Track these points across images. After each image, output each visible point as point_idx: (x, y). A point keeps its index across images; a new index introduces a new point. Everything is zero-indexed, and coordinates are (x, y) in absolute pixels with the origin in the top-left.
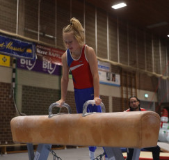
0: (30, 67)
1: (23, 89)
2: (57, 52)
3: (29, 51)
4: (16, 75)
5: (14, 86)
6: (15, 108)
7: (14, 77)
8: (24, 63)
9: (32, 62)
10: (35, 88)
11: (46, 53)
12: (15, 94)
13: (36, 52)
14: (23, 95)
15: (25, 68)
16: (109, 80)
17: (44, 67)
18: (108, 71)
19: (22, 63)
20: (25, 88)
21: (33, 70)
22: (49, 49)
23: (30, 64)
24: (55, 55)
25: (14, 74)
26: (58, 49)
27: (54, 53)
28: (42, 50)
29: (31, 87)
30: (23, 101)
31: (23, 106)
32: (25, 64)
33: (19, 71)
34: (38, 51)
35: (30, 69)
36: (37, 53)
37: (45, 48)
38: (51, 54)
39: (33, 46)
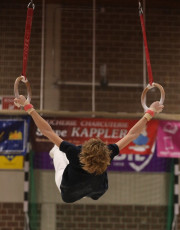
3: (16, 136)
7: (26, 189)
22: (73, 123)
25: (26, 184)
38: (80, 132)
39: (26, 125)
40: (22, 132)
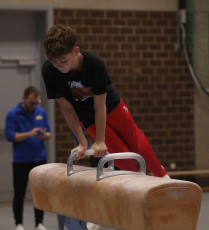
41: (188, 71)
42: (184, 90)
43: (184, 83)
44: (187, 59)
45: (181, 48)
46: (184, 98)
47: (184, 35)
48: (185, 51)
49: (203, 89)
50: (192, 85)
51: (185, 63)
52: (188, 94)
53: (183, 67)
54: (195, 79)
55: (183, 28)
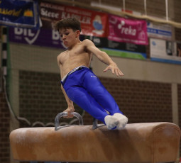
0: (31, 38)
1: (21, 77)
2: (76, 11)
3: (28, 13)
4: (8, 54)
5: (5, 73)
6: (8, 110)
7: (5, 57)
8: (20, 33)
9: (34, 31)
10: (40, 74)
11: (56, 15)
12: (7, 86)
13: (40, 14)
14: (21, 87)
15: (22, 40)
16: (171, 54)
17: (54, 38)
18: (169, 38)
19: (16, 32)
20: (24, 75)
21: (36, 43)
22: (62, 9)
23: (31, 34)
24: (73, 16)
25: (5, 52)
26: (77, 8)
27: (71, 14)
28: (49, 10)
29: (33, 73)
30: (21, 96)
31: (21, 106)
32: (22, 35)
33: (12, 47)
34: (44, 13)
35: (31, 42)
36: (41, 16)
37: (55, 7)
38: (66, 16)
39: (35, 5)
40: (33, 11)
41: (7, 106)
42: (4, 118)
43: (4, 113)
44: (6, 98)
45: (3, 91)
46: (4, 123)
47: (5, 83)
48: (6, 93)
49: (16, 117)
50: (8, 115)
51: (5, 101)
52: (6, 120)
53: (4, 103)
54: (11, 111)
55: (4, 78)
